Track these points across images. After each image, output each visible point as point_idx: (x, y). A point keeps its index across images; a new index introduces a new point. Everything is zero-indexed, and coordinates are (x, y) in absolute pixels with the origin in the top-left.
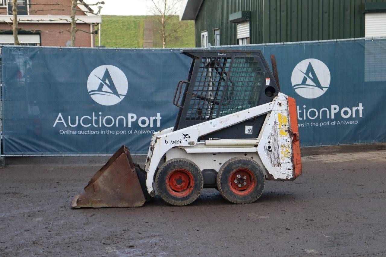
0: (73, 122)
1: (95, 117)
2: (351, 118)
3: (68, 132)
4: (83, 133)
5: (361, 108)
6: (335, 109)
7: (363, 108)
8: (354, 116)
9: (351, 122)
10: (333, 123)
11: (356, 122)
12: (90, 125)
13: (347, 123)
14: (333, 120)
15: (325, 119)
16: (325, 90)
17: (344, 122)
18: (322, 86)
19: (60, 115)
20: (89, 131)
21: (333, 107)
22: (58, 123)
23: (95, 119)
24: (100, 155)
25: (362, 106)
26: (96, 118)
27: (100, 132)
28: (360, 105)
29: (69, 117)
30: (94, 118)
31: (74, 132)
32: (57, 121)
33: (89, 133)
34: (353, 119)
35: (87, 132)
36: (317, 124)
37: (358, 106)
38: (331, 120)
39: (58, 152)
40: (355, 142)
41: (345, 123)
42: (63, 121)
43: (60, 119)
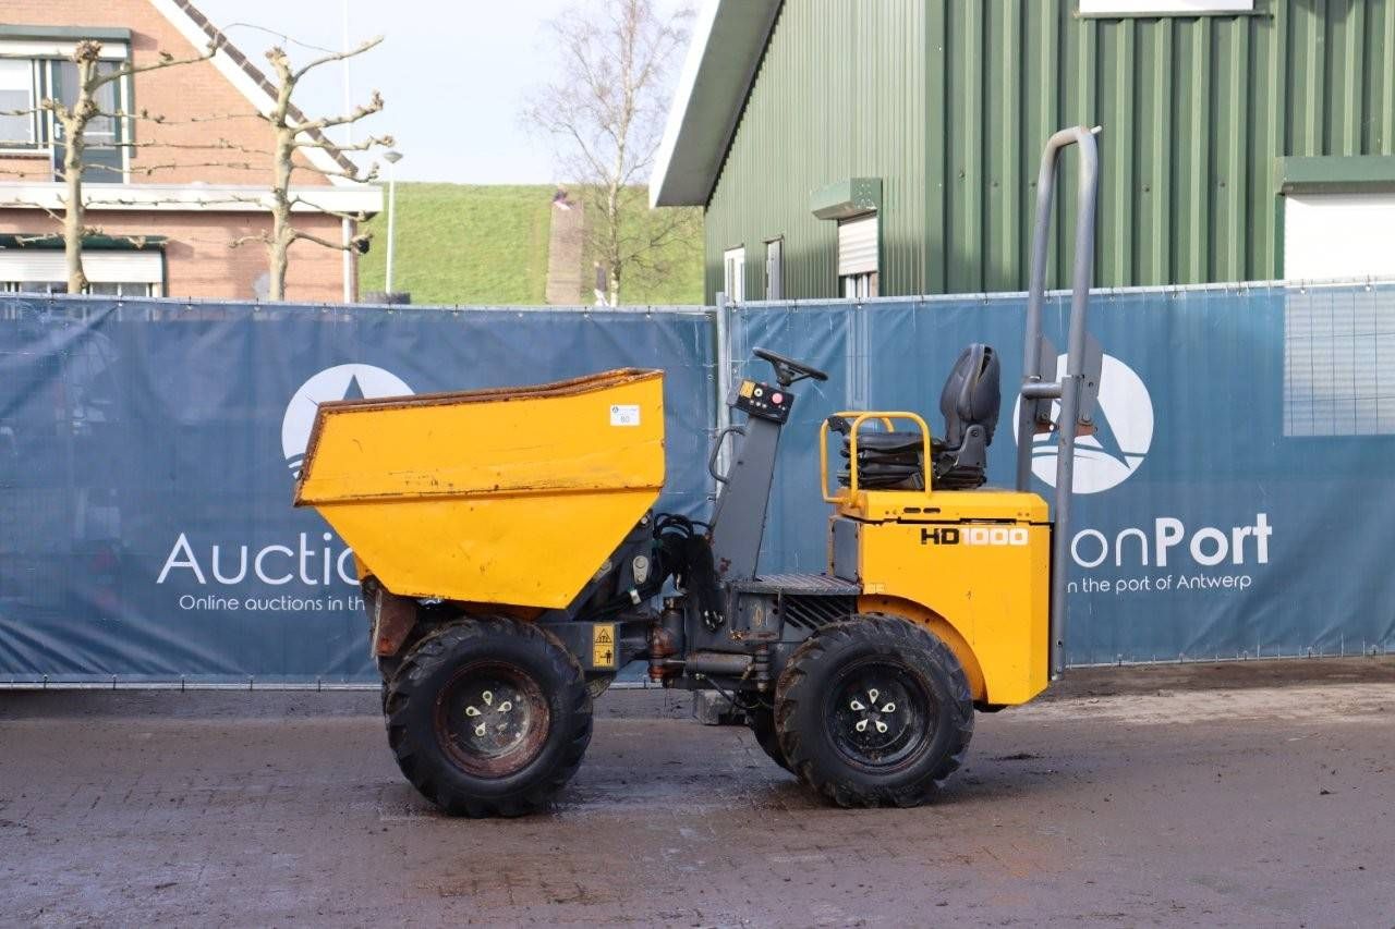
0: (230, 566)
1: (308, 549)
2: (1226, 567)
3: (211, 604)
4: (263, 605)
5: (1263, 530)
6: (1168, 531)
7: (1269, 530)
8: (1238, 559)
9: (1227, 581)
10: (1161, 584)
11: (1244, 582)
12: (290, 577)
13: (1213, 583)
14: (1162, 572)
15: (1132, 567)
16: (1135, 463)
17: (1201, 581)
18: (1124, 448)
19: (182, 541)
20: (287, 599)
21: (1162, 524)
22: (173, 569)
23: (308, 558)
24: (323, 686)
25: (1268, 524)
26: (312, 553)
27: (325, 604)
28: (1262, 518)
29: (216, 549)
30: (304, 553)
31: (231, 604)
32: (171, 563)
33: (286, 605)
34: (1237, 571)
35: (279, 605)
36: (1104, 586)
37: (1254, 523)
38: (1154, 572)
39: (172, 673)
40: (1240, 651)
41: (1205, 583)
42: (193, 563)
43: (182, 556)
